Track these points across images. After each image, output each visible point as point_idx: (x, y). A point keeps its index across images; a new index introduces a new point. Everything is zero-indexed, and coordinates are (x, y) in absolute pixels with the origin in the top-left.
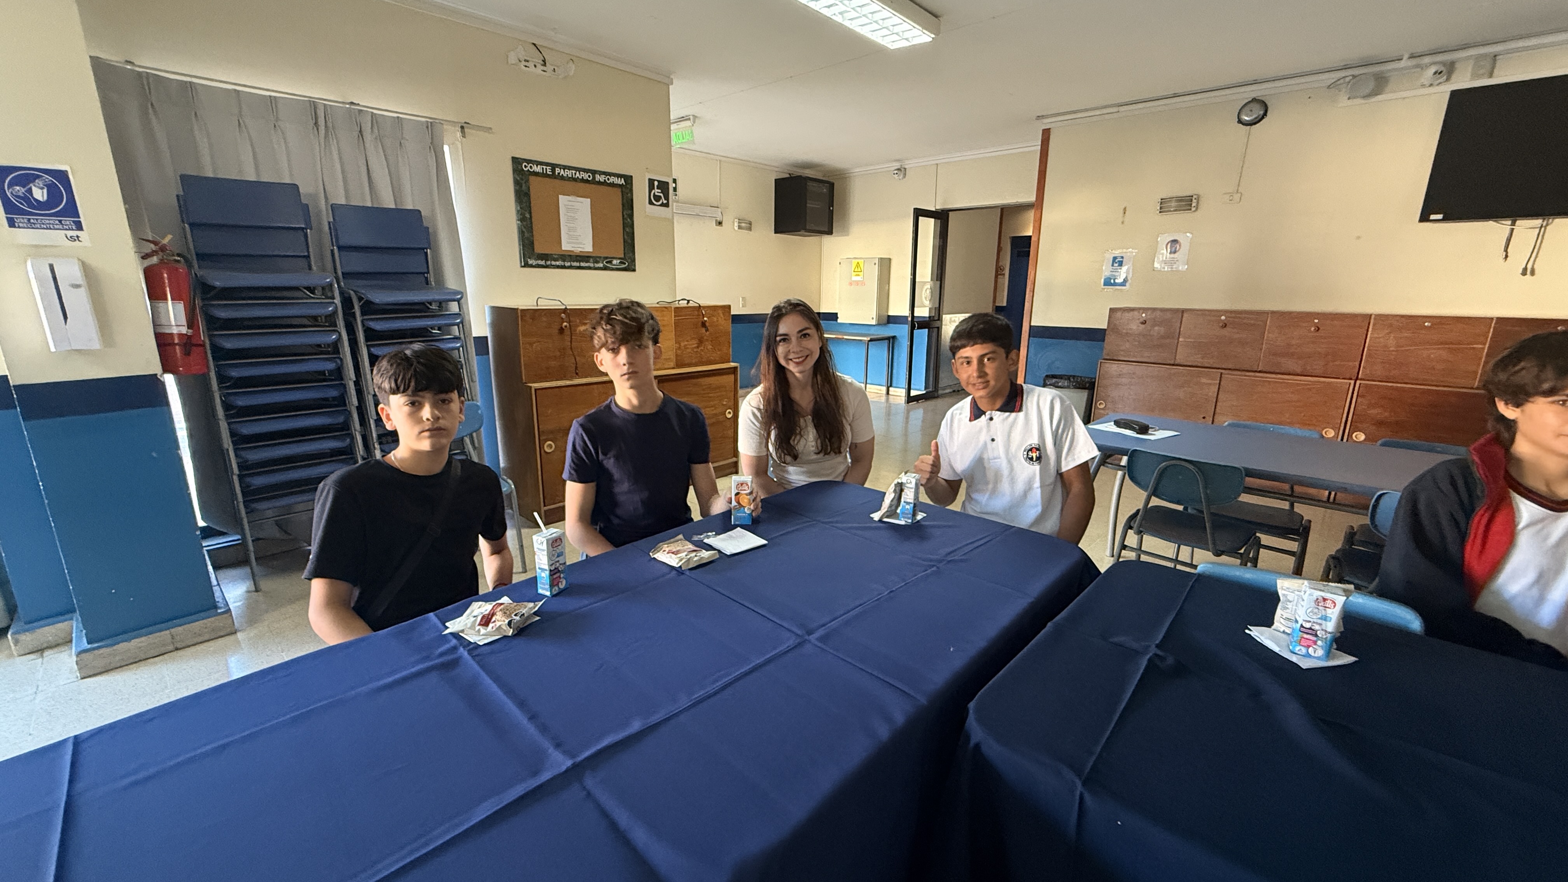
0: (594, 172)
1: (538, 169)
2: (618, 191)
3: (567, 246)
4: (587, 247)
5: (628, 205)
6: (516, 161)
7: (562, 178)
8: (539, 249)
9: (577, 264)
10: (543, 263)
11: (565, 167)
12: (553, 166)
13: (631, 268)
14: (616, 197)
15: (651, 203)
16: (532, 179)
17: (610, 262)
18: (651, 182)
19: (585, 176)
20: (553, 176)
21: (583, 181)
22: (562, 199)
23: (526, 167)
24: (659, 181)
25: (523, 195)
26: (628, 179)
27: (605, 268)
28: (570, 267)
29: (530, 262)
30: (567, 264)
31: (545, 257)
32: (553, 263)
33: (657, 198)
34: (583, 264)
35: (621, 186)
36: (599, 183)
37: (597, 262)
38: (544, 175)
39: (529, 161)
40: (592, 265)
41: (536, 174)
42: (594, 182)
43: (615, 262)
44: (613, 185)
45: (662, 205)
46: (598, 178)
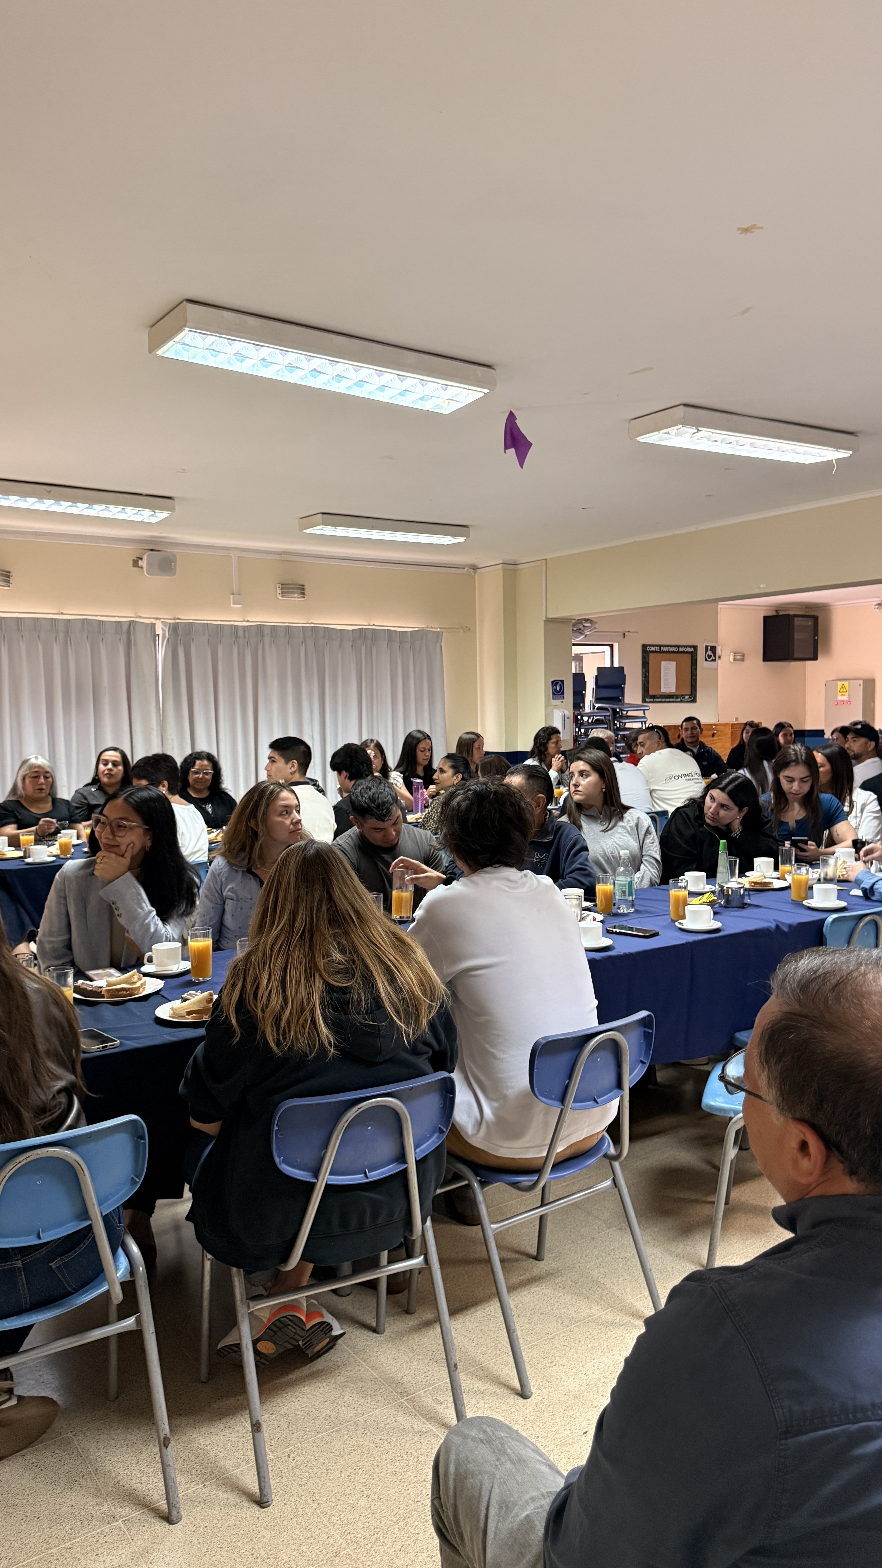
0: (679, 647)
1: (653, 649)
2: (690, 655)
3: (664, 690)
4: (672, 689)
5: (694, 663)
6: (644, 647)
7: (664, 652)
8: (651, 692)
9: (667, 700)
10: (652, 700)
11: (665, 646)
12: (660, 646)
13: (694, 701)
14: (688, 658)
15: (706, 660)
16: (651, 655)
17: (684, 698)
18: (707, 647)
19: (674, 649)
20: (661, 652)
21: (674, 652)
22: (663, 663)
23: (649, 648)
24: (711, 647)
25: (645, 664)
26: (695, 648)
27: (681, 701)
28: (665, 702)
29: (647, 700)
30: (663, 700)
31: (653, 697)
32: (657, 700)
33: (710, 657)
34: (671, 700)
35: (691, 652)
36: (682, 652)
37: (677, 698)
38: (656, 652)
39: (650, 646)
40: (674, 700)
41: (652, 652)
42: (679, 652)
43: (687, 697)
44: (688, 652)
45: (712, 660)
46: (681, 649)
